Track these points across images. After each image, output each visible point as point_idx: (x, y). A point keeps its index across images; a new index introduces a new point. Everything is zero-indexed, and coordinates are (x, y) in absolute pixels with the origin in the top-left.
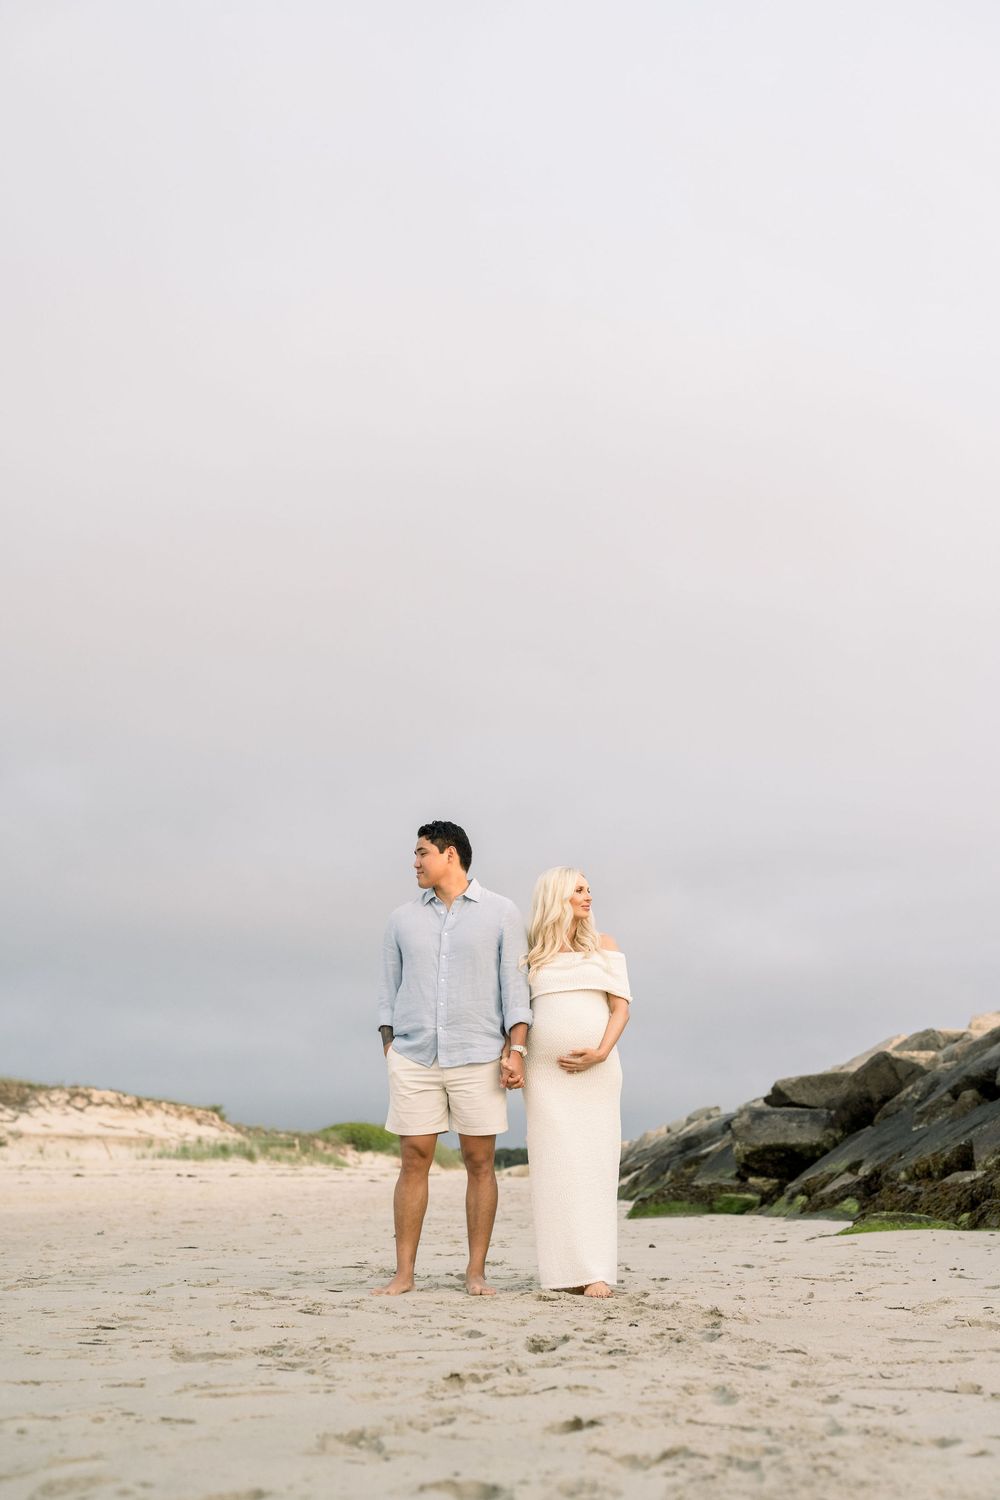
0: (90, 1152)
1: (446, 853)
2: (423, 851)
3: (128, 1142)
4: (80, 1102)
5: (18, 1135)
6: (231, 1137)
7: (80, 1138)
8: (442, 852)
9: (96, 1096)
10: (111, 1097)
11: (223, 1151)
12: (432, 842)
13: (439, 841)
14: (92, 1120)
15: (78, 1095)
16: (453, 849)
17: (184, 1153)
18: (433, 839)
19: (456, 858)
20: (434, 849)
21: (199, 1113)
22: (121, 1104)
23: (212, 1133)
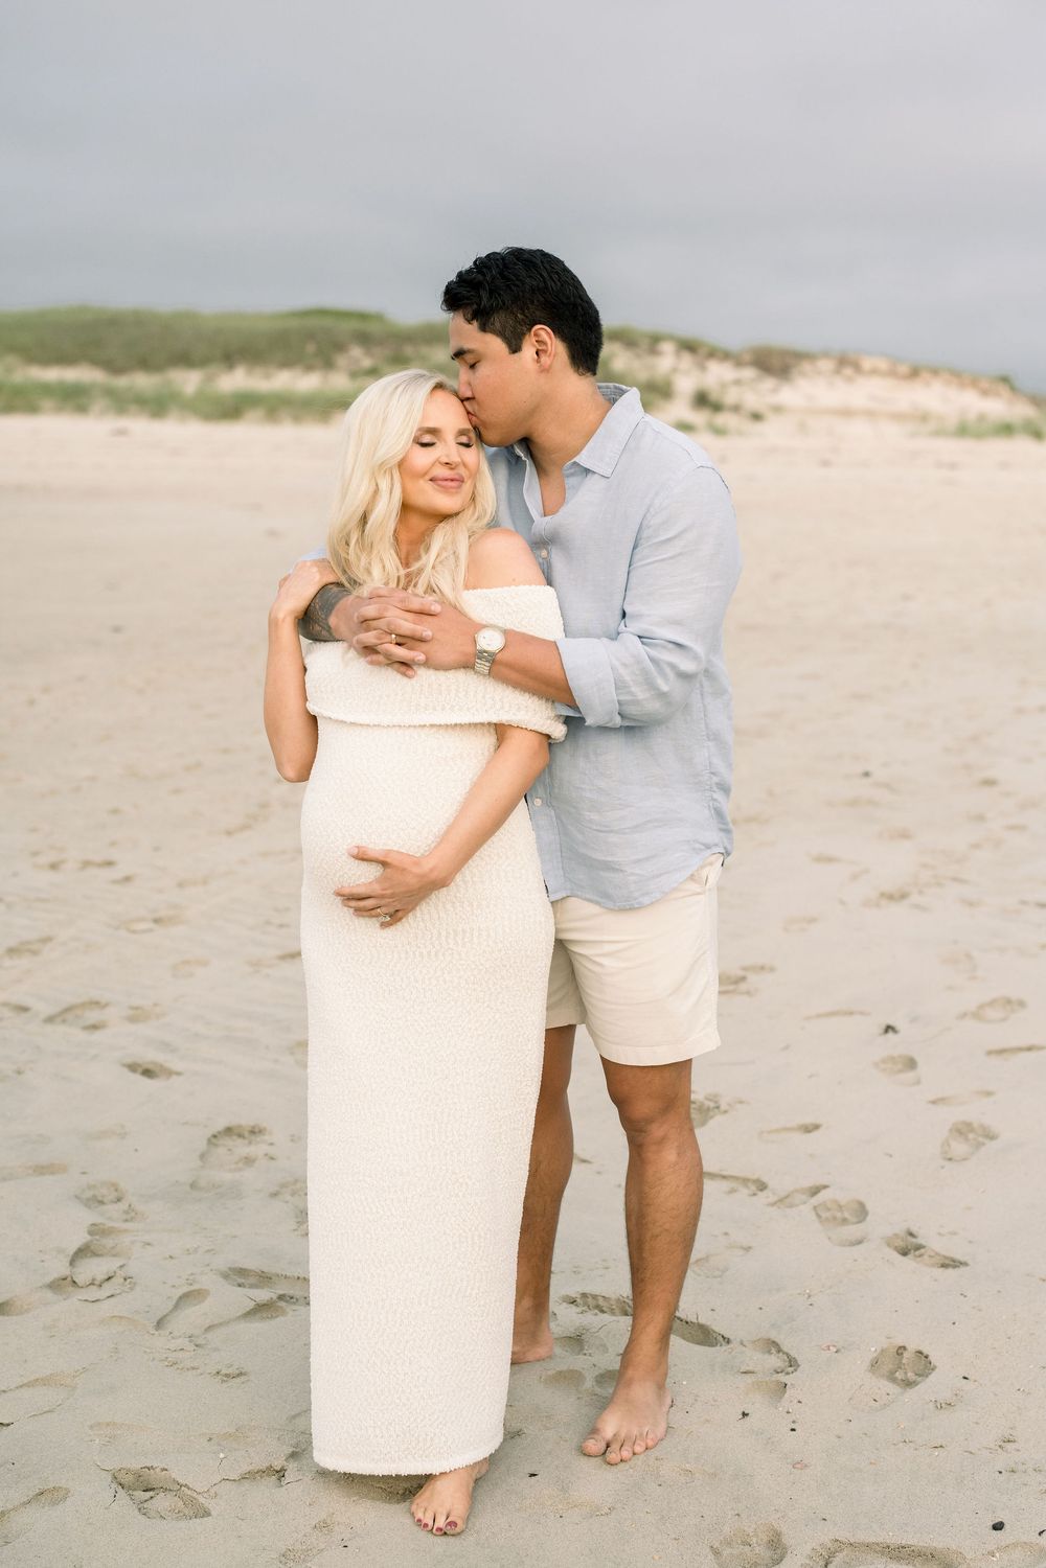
0: (859, 429)
1: (528, 350)
2: (470, 358)
3: (898, 417)
4: (848, 371)
5: (778, 409)
6: (1021, 411)
7: (846, 413)
8: (515, 348)
9: (867, 364)
10: (883, 365)
11: (1006, 430)
12: (483, 328)
13: (498, 320)
14: (860, 392)
15: (847, 363)
16: (543, 332)
17: (963, 431)
18: (482, 317)
19: (557, 349)
20: (494, 344)
21: (985, 384)
22: (892, 373)
23: (997, 407)
